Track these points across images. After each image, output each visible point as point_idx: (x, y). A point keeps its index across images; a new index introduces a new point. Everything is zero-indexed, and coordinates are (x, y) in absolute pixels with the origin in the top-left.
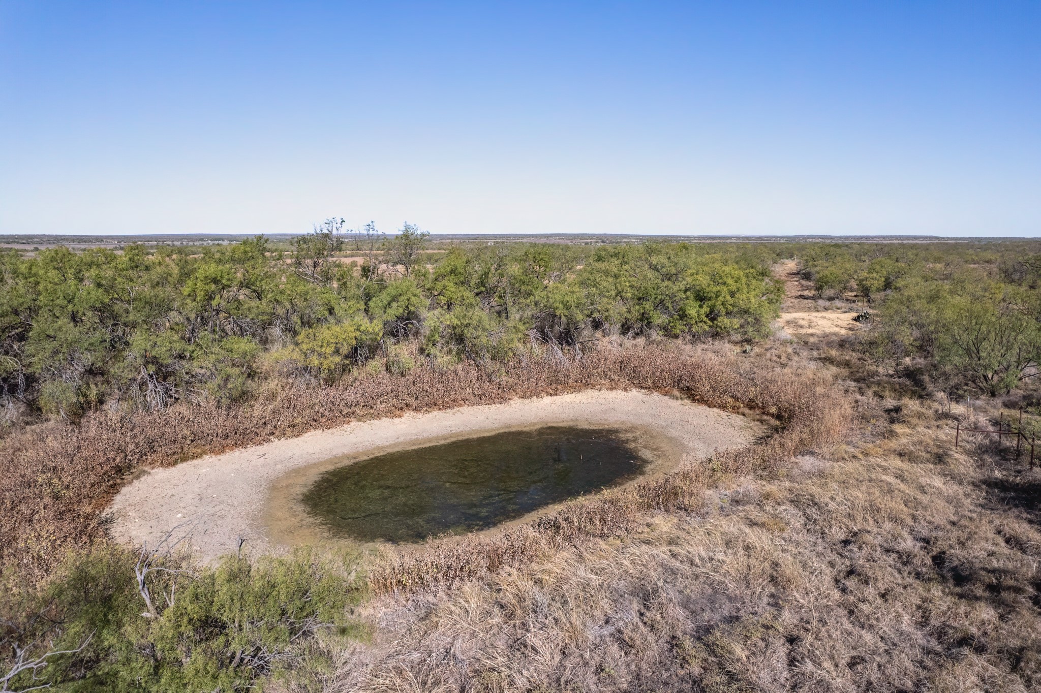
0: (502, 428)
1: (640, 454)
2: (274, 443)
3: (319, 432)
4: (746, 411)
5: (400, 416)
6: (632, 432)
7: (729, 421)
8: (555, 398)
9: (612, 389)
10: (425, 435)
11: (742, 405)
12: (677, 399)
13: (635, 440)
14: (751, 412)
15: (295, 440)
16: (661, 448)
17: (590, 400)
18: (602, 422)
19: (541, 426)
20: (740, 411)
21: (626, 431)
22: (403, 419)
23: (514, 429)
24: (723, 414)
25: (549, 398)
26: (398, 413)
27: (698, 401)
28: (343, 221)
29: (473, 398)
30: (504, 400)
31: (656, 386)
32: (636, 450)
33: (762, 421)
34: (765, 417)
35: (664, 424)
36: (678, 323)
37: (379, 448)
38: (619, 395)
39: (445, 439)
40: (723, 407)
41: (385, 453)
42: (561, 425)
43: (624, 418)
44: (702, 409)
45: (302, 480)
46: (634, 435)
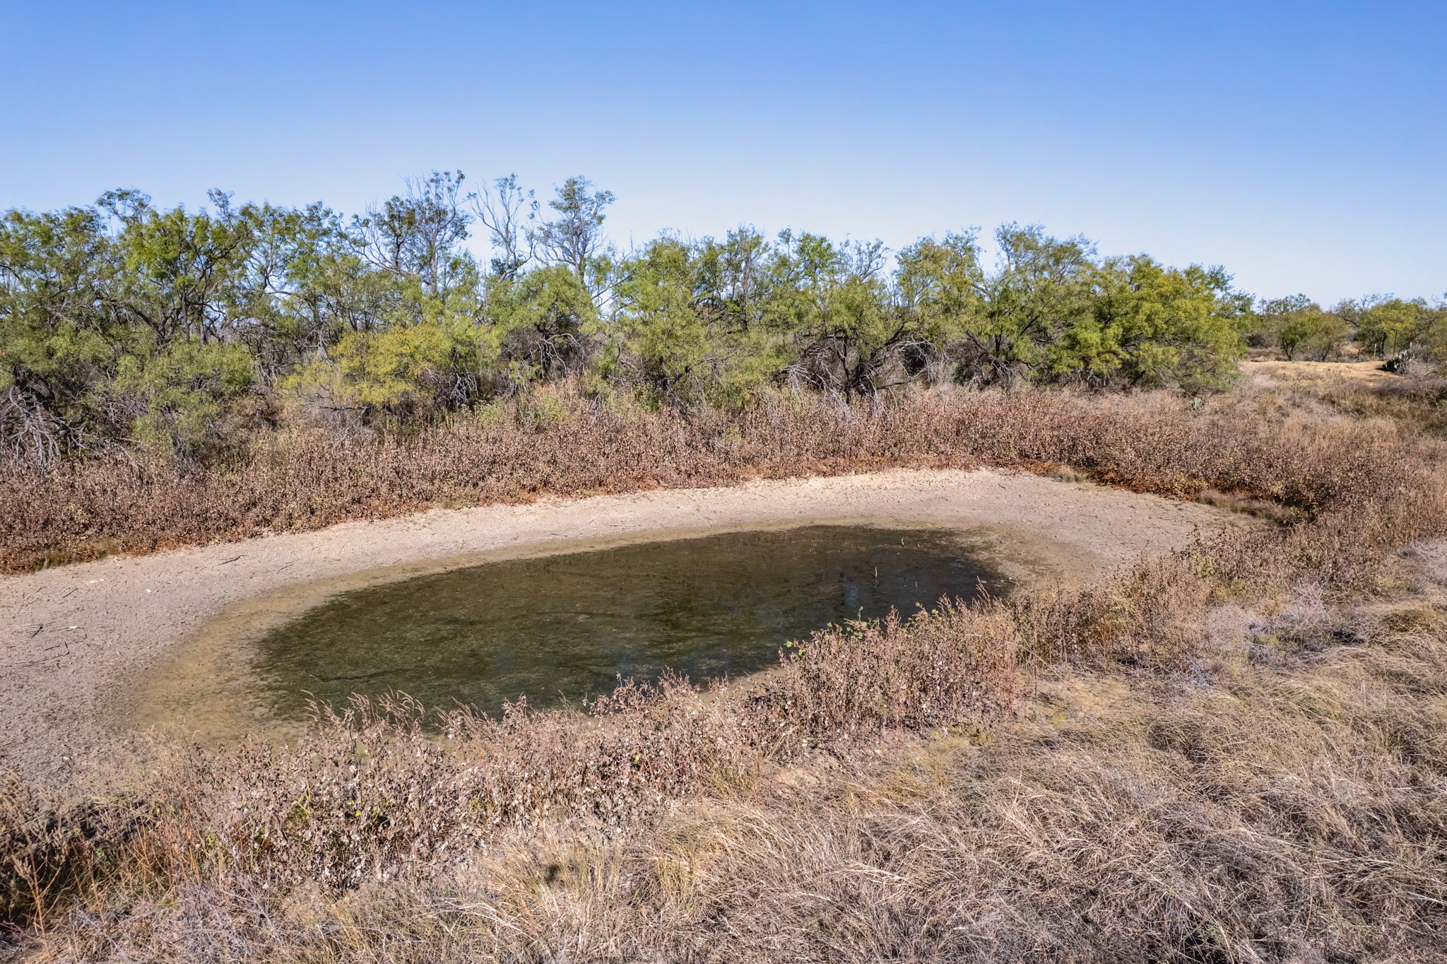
0: (725, 526)
1: (1000, 569)
2: (265, 540)
3: (364, 523)
4: (1215, 495)
5: (528, 502)
6: (981, 535)
7: (1182, 513)
8: (832, 479)
9: (940, 467)
10: (571, 534)
11: (1205, 484)
12: (1068, 480)
13: (988, 547)
14: (1225, 497)
15: (310, 535)
16: (1045, 559)
17: (898, 485)
18: (923, 518)
19: (801, 524)
20: (1203, 495)
21: (969, 533)
22: (533, 507)
23: (747, 529)
24: (1167, 503)
25: (822, 480)
26: (525, 495)
27: (1113, 481)
28: (462, 177)
29: (675, 476)
30: (732, 479)
31: (1027, 459)
32: (992, 563)
33: (1253, 513)
34: (1256, 505)
35: (1047, 522)
36: (1065, 354)
37: (473, 554)
38: (955, 476)
39: (608, 542)
40: (1164, 490)
41: (482, 563)
42: (841, 523)
43: (964, 512)
44: (1121, 495)
45: (284, 606)
46: (987, 539)
